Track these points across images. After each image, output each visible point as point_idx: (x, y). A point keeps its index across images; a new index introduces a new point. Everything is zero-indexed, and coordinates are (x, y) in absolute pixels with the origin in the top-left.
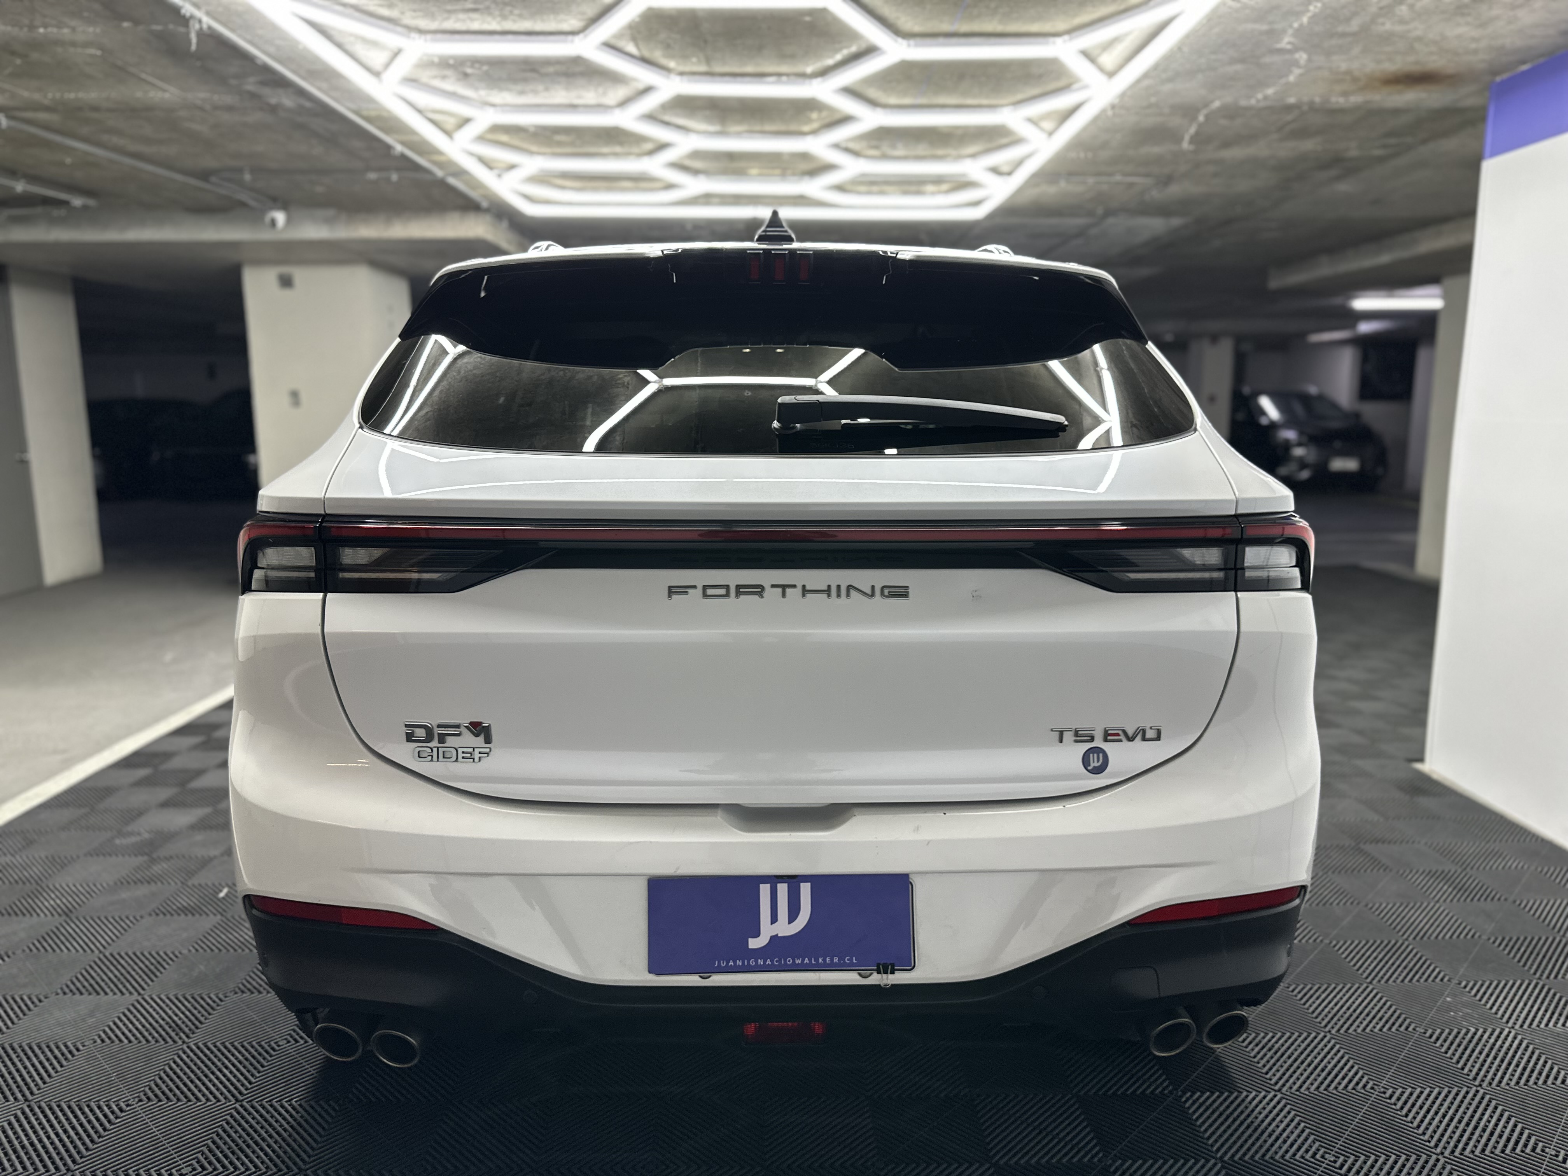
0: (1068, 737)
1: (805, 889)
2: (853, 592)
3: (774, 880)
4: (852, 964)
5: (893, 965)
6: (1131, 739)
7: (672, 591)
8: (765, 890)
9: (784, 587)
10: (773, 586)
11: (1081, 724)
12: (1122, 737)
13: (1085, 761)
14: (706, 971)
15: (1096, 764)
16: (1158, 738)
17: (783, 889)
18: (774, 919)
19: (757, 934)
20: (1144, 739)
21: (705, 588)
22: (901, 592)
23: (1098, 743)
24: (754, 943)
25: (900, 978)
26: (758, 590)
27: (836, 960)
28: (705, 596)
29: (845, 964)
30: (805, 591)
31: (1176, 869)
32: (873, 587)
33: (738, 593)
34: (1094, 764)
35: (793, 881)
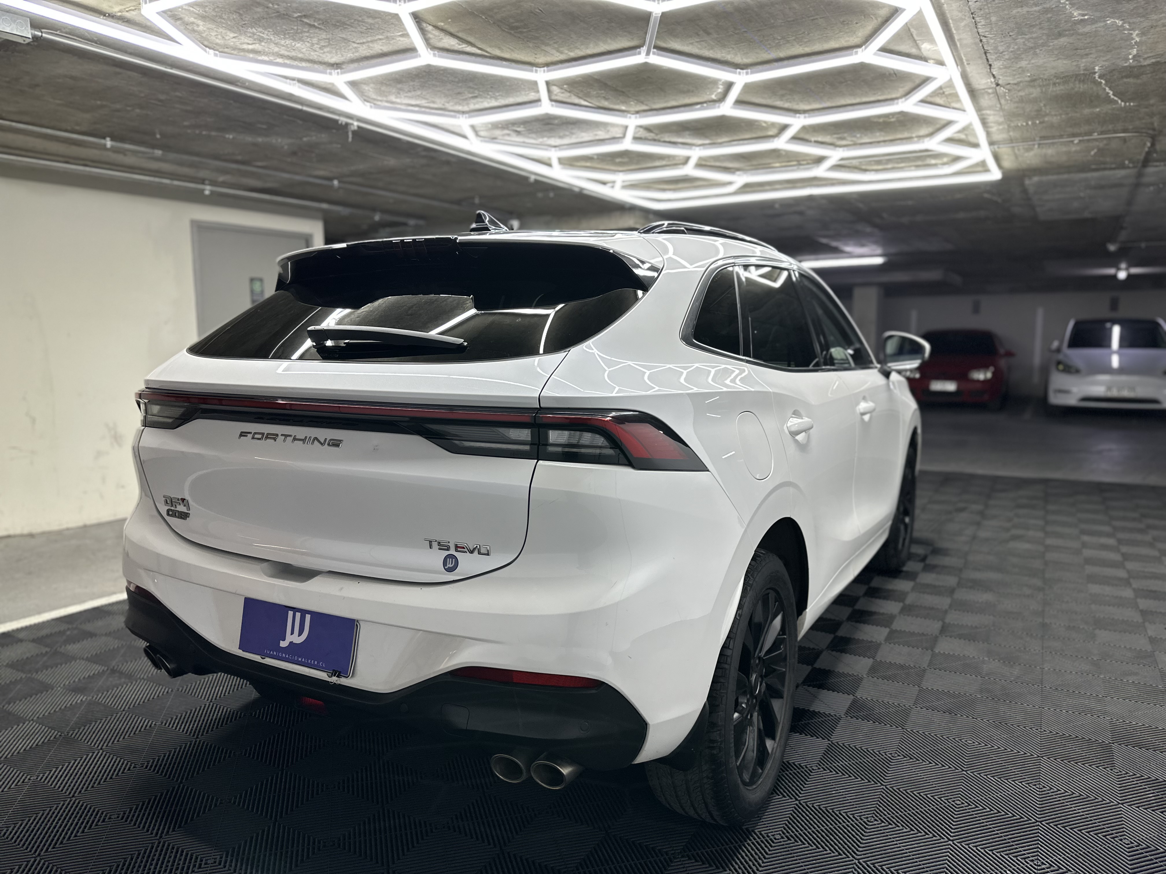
0: (435, 545)
1: (308, 617)
2: (316, 441)
3: (295, 610)
4: (322, 667)
5: (340, 672)
6: (472, 552)
7: (243, 434)
8: (291, 613)
9: (286, 436)
10: (282, 435)
11: (443, 538)
12: (466, 550)
13: (445, 563)
14: (264, 656)
15: (450, 566)
16: (488, 554)
17: (298, 615)
18: (292, 633)
19: (284, 640)
20: (479, 553)
21: (255, 433)
22: (336, 443)
23: (452, 552)
24: (283, 644)
25: (344, 681)
26: (274, 437)
27: (316, 663)
28: (253, 438)
29: (319, 666)
30: (295, 439)
31: (477, 642)
32: (326, 439)
33: (267, 438)
34: (449, 565)
35: (304, 612)
